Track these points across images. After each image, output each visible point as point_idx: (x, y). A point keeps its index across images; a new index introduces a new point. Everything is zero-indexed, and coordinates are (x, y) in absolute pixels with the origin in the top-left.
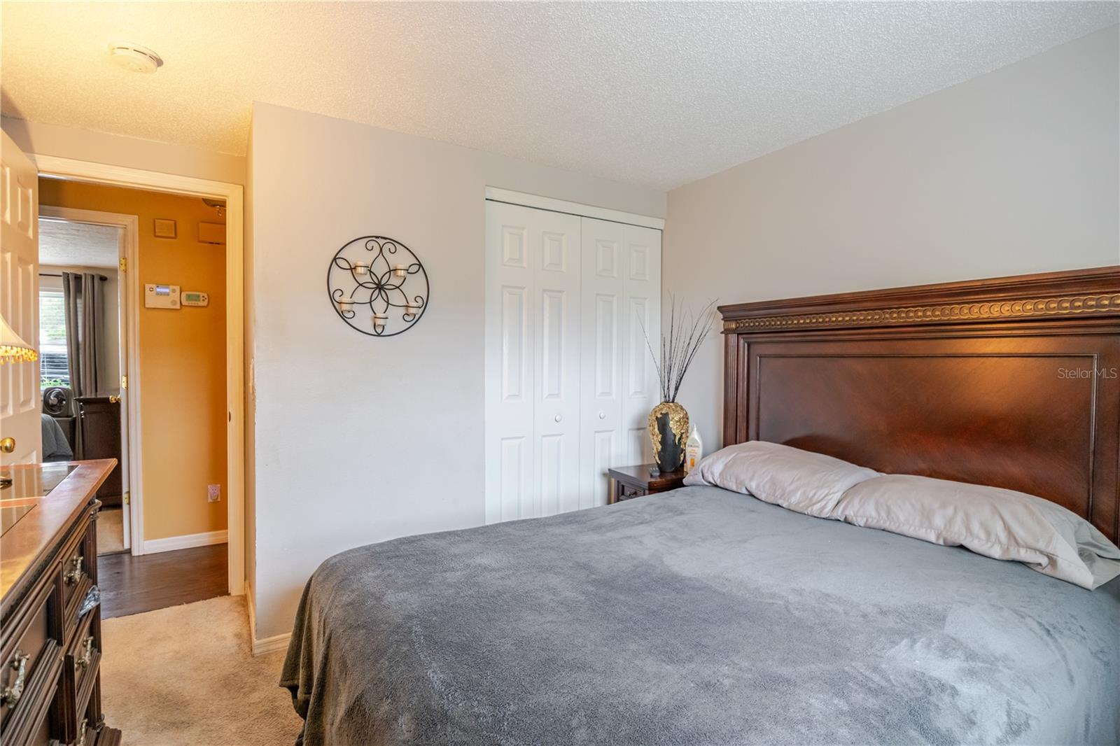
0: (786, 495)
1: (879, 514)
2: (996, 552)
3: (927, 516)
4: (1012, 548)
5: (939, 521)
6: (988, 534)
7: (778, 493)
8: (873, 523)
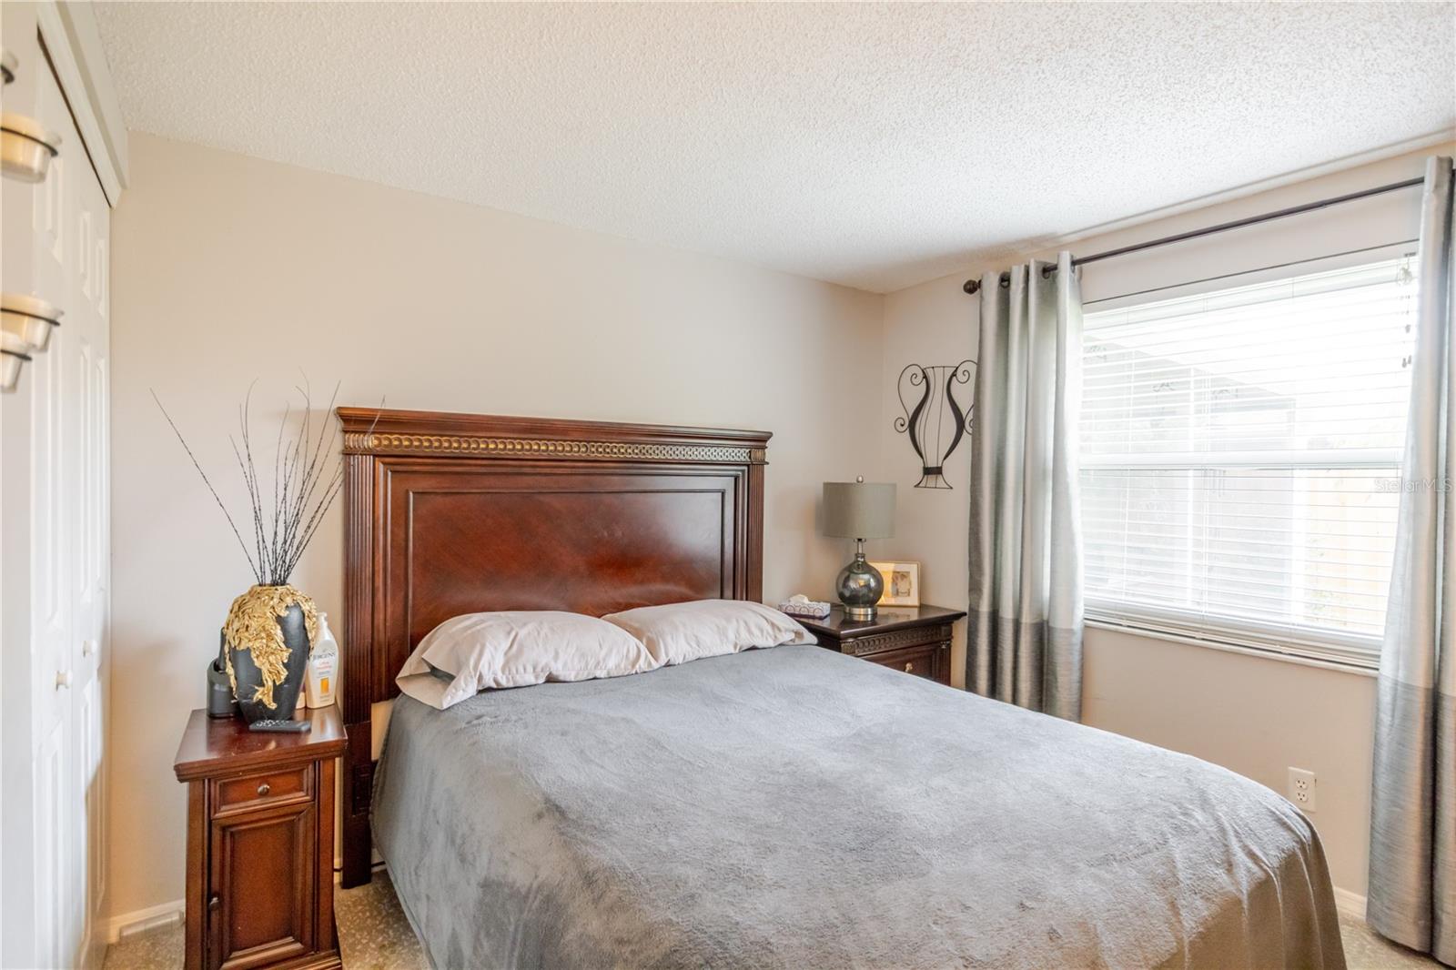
0: (602, 662)
1: (691, 646)
2: (772, 644)
3: (722, 633)
4: (778, 636)
5: (731, 636)
6: (762, 631)
7: (592, 663)
8: (691, 657)
